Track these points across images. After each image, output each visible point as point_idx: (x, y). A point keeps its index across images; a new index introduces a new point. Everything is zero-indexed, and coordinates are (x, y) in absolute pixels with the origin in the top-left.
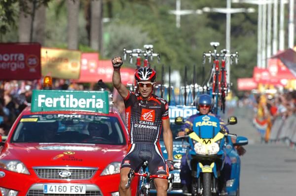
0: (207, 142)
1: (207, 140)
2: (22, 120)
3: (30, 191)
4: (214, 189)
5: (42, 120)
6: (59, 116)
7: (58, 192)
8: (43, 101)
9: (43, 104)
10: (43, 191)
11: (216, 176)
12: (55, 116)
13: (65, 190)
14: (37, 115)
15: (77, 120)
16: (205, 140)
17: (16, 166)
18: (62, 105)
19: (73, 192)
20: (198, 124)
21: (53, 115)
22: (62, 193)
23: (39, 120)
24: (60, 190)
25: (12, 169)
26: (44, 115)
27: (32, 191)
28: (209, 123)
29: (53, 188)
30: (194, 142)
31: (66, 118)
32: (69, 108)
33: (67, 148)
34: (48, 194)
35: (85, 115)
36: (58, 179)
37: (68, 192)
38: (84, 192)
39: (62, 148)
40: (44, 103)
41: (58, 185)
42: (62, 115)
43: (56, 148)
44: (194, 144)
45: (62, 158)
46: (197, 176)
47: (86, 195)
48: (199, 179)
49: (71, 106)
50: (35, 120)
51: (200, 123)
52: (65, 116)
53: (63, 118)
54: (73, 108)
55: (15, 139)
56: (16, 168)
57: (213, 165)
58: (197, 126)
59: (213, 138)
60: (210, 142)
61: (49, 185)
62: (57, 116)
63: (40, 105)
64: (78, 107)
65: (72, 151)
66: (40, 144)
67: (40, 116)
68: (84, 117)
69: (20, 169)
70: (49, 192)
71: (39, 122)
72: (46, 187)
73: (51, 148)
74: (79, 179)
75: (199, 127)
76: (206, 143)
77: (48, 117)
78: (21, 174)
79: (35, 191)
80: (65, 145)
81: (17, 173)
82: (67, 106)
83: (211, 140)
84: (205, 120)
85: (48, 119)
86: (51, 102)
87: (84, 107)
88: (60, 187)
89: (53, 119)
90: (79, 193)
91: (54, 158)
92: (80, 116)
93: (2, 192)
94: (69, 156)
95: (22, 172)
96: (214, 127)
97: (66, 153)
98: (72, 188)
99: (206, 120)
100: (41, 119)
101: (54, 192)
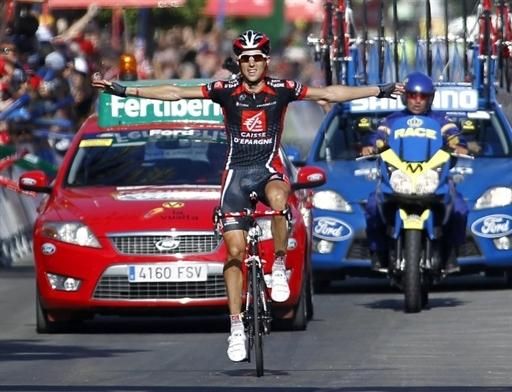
0: (414, 168)
1: (414, 165)
2: (83, 144)
3: (104, 278)
4: (428, 262)
5: (121, 143)
6: (152, 133)
7: (154, 279)
8: (121, 105)
9: (121, 111)
10: (126, 278)
11: (432, 237)
12: (145, 134)
13: (167, 275)
14: (111, 132)
15: (186, 140)
16: (410, 166)
17: (75, 232)
18: (157, 113)
19: (184, 278)
20: (399, 133)
21: (141, 131)
22: (163, 280)
23: (115, 141)
24: (159, 275)
25: (68, 239)
26: (123, 133)
27: (107, 278)
28: (421, 132)
29: (146, 271)
30: (390, 168)
31: (164, 137)
32: (171, 117)
33: (169, 195)
34: (136, 283)
35: (202, 130)
36: (155, 255)
37: (174, 278)
38: (204, 278)
39: (159, 196)
40: (123, 109)
41: (154, 266)
42: (158, 132)
43: (148, 196)
44: (390, 173)
45: (160, 214)
46: (395, 236)
47: (208, 282)
48: (399, 242)
49: (174, 114)
50: (108, 143)
51: (403, 130)
52: (164, 133)
53: (159, 137)
54: (178, 118)
55: (71, 180)
56: (75, 237)
57: (426, 214)
58: (396, 137)
59: (427, 161)
60: (422, 169)
61: (138, 268)
62: (149, 133)
63: (115, 113)
64: (188, 116)
65: (179, 201)
66: (119, 188)
67: (117, 135)
68: (199, 134)
69: (83, 237)
70: (138, 279)
71: (115, 145)
72: (132, 271)
73: (139, 197)
74: (193, 254)
75: (401, 140)
76: (414, 171)
77: (131, 135)
78: (85, 247)
79: (112, 278)
80: (165, 190)
81: (78, 246)
82: (167, 114)
83: (424, 165)
84: (411, 125)
85: (131, 141)
86: (136, 107)
87: (198, 114)
88: (159, 271)
89: (142, 139)
90: (195, 279)
91: (146, 216)
92: (191, 133)
93: (52, 281)
94: (173, 211)
95: (87, 244)
96: (429, 140)
97: (168, 206)
98: (181, 270)
99: (415, 125)
100: (119, 140)
101: (147, 280)
